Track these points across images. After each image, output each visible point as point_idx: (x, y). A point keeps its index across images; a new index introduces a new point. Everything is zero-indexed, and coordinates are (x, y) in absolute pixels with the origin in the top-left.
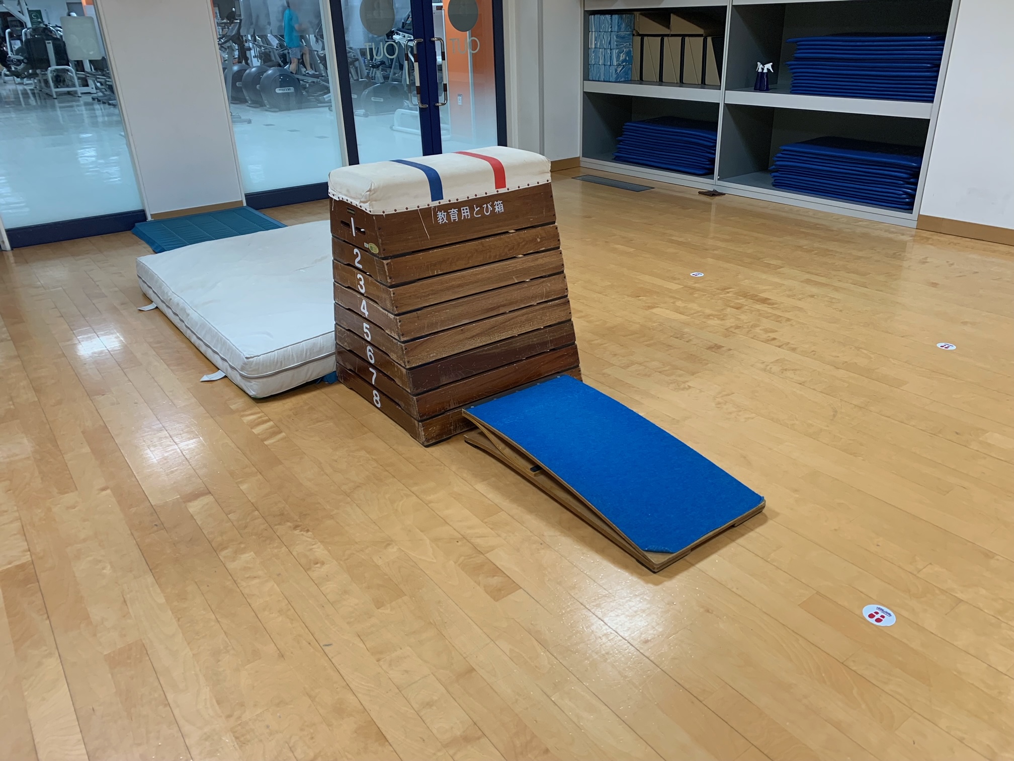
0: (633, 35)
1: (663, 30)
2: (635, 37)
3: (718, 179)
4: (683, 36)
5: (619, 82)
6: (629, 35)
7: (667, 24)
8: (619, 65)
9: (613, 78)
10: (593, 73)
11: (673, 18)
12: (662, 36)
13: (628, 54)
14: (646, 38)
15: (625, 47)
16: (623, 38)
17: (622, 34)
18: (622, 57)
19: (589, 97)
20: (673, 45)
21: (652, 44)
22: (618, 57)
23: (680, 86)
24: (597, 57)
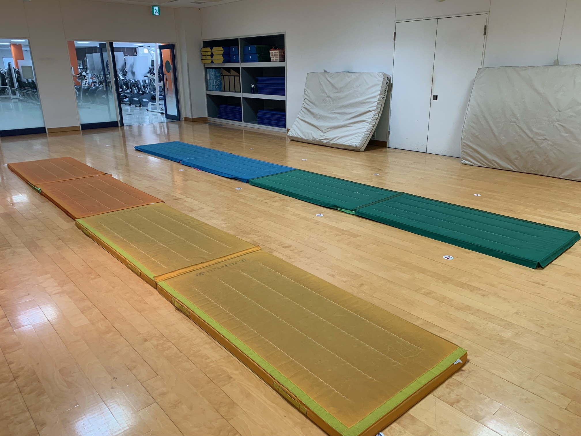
0: (221, 76)
1: (229, 74)
2: (222, 76)
3: (244, 122)
4: (234, 76)
5: (217, 91)
6: (220, 75)
7: (230, 72)
8: (216, 85)
9: (215, 90)
10: (209, 88)
11: (231, 70)
12: (229, 76)
13: (220, 82)
14: (225, 77)
15: (219, 79)
16: (217, 76)
17: (217, 75)
18: (217, 83)
19: (209, 96)
20: (232, 78)
21: (227, 78)
22: (216, 83)
23: (235, 92)
24: (210, 83)
